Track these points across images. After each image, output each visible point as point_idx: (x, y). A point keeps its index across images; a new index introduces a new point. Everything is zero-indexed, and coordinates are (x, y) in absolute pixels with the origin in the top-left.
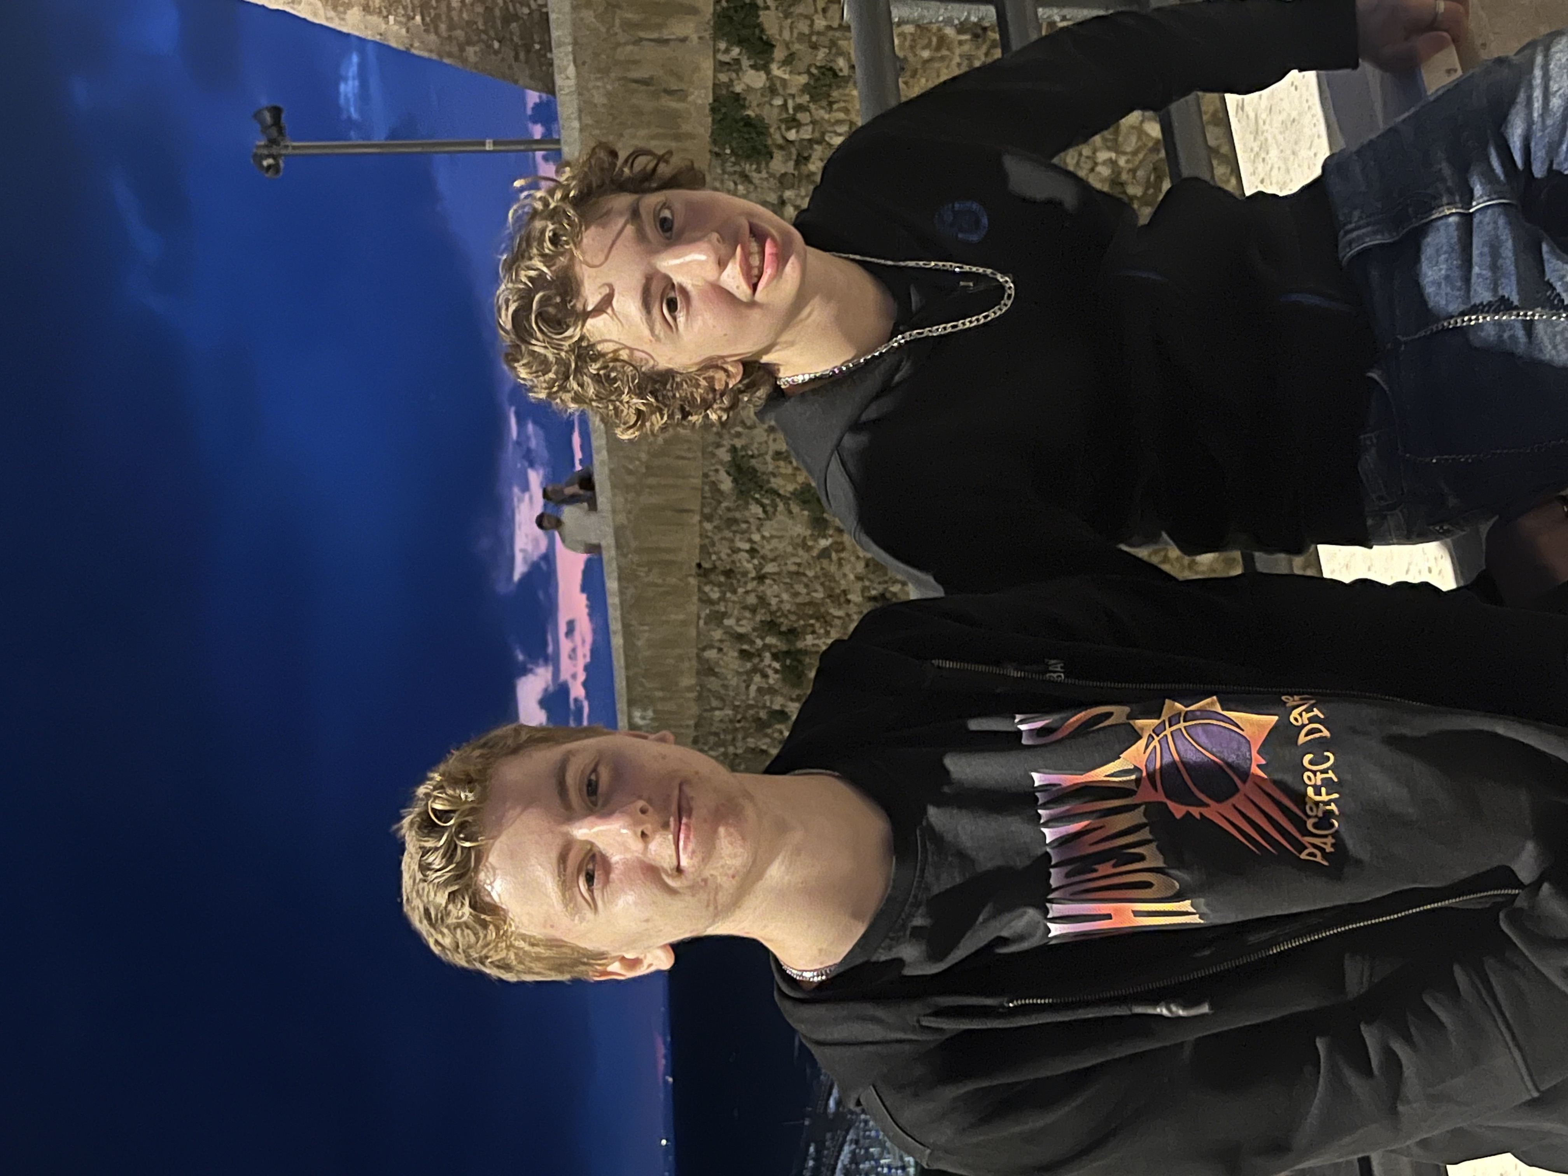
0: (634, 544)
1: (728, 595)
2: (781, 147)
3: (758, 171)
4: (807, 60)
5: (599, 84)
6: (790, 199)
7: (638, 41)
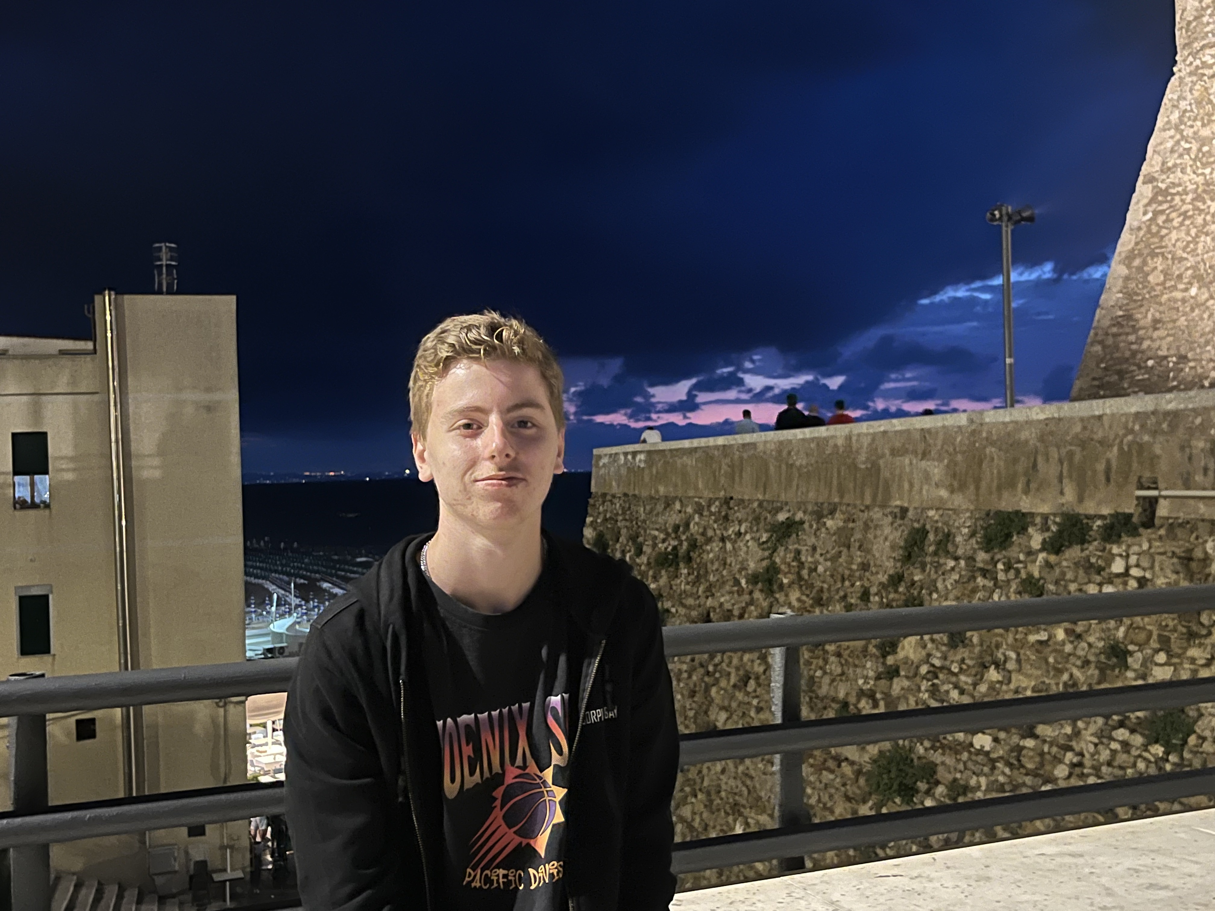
0: (745, 455)
1: (713, 518)
2: (992, 558)
3: (977, 542)
4: (1049, 577)
5: (1033, 435)
6: (959, 564)
7: (1061, 462)
